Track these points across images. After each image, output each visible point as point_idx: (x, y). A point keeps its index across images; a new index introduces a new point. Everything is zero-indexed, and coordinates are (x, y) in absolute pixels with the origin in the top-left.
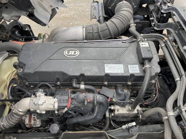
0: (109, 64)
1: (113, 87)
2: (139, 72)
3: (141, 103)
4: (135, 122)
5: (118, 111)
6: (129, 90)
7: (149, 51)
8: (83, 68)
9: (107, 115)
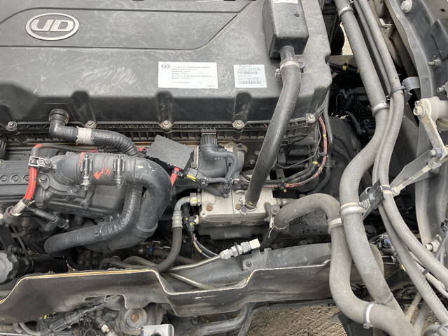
0: (174, 61)
1: (191, 138)
2: (264, 85)
3: (276, 186)
4: (257, 239)
5: (209, 208)
6: (240, 146)
7: (297, 15)
8: (85, 74)
9: (177, 220)
